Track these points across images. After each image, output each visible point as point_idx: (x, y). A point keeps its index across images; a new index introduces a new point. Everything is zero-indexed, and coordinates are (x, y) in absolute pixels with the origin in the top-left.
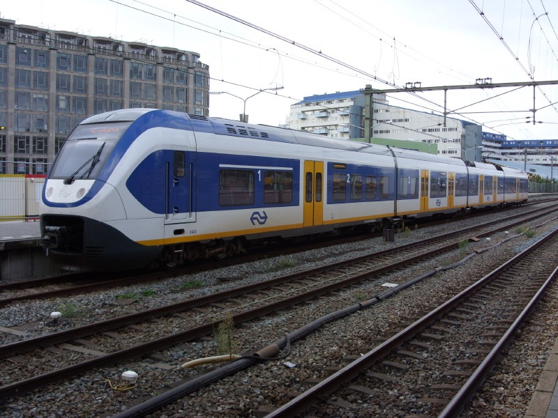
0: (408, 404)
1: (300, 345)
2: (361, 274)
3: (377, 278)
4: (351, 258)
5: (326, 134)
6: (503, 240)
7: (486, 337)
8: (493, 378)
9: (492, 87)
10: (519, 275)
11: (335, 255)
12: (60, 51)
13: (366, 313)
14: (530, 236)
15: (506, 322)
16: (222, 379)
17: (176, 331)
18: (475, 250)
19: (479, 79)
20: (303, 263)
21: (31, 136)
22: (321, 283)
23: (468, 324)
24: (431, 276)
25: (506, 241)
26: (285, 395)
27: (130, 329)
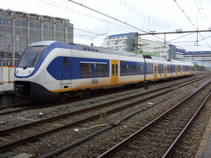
0: (165, 137)
1: (126, 121)
2: (139, 100)
3: (145, 101)
4: (134, 95)
5: (117, 50)
6: (187, 89)
7: (186, 119)
8: (190, 130)
9: (182, 33)
10: (194, 100)
11: (128, 94)
12: (16, 19)
13: (145, 112)
14: (197, 87)
15: (192, 114)
16: (105, 131)
17: (83, 118)
18: (178, 92)
19: (177, 30)
20: (118, 97)
21: (6, 51)
22: (126, 103)
23: (180, 115)
24: (164, 100)
25: (188, 89)
26: (126, 135)
27: (67, 118)
